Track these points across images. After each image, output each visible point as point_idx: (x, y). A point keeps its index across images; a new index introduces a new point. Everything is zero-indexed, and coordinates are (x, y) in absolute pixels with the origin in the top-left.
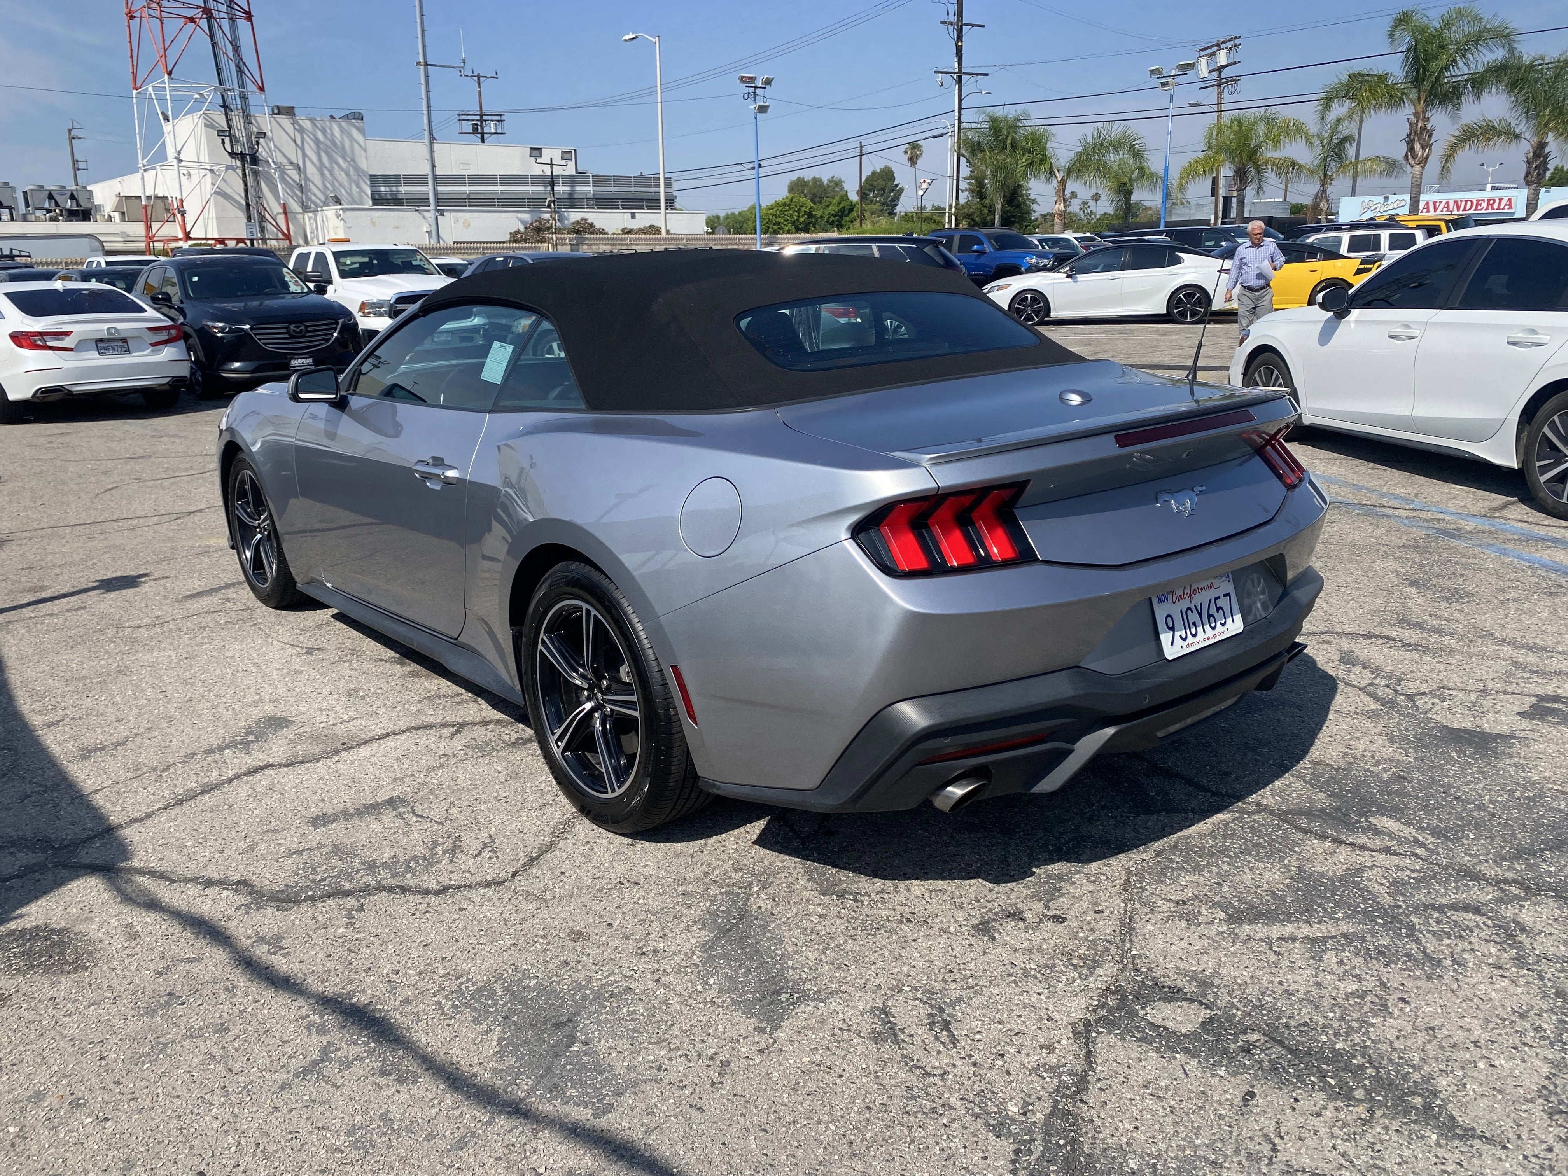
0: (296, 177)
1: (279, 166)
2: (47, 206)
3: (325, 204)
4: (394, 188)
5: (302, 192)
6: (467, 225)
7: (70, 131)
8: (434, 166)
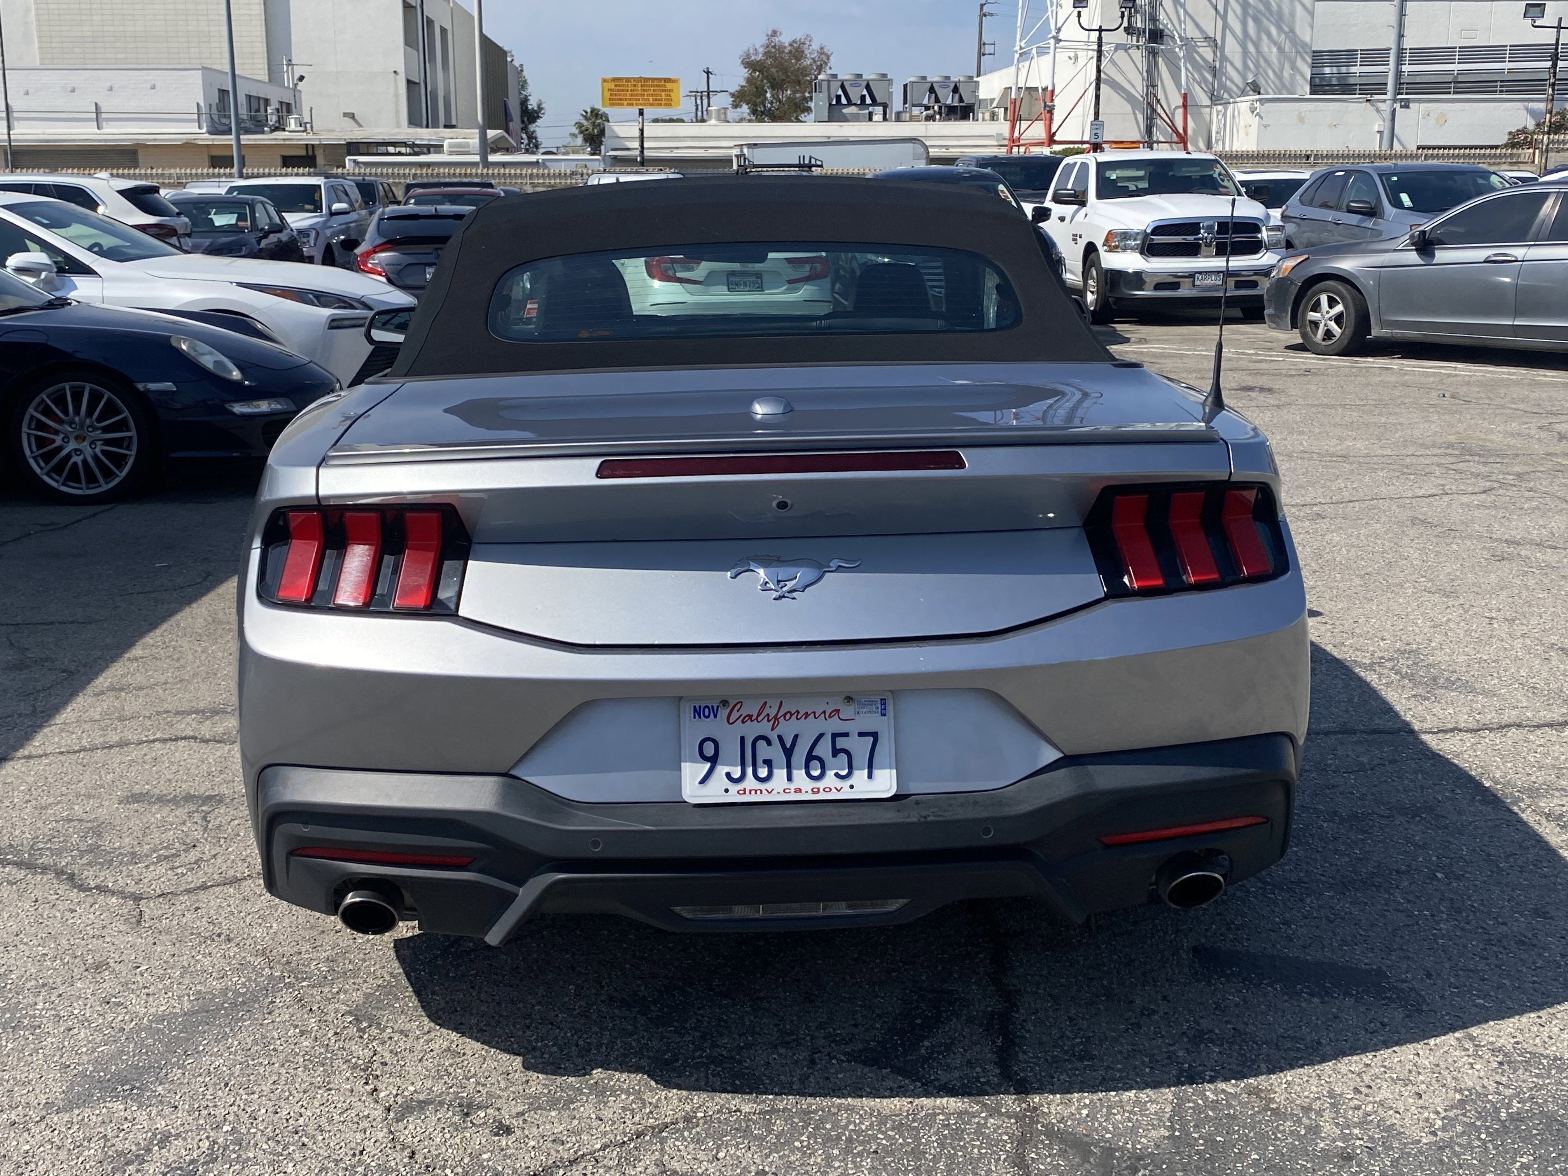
0: (1209, 57)
1: (1187, 42)
2: (925, 102)
3: (1243, 93)
4: (1344, 70)
5: (1214, 76)
6: (1443, 121)
7: (982, 6)
8: (1401, 36)
